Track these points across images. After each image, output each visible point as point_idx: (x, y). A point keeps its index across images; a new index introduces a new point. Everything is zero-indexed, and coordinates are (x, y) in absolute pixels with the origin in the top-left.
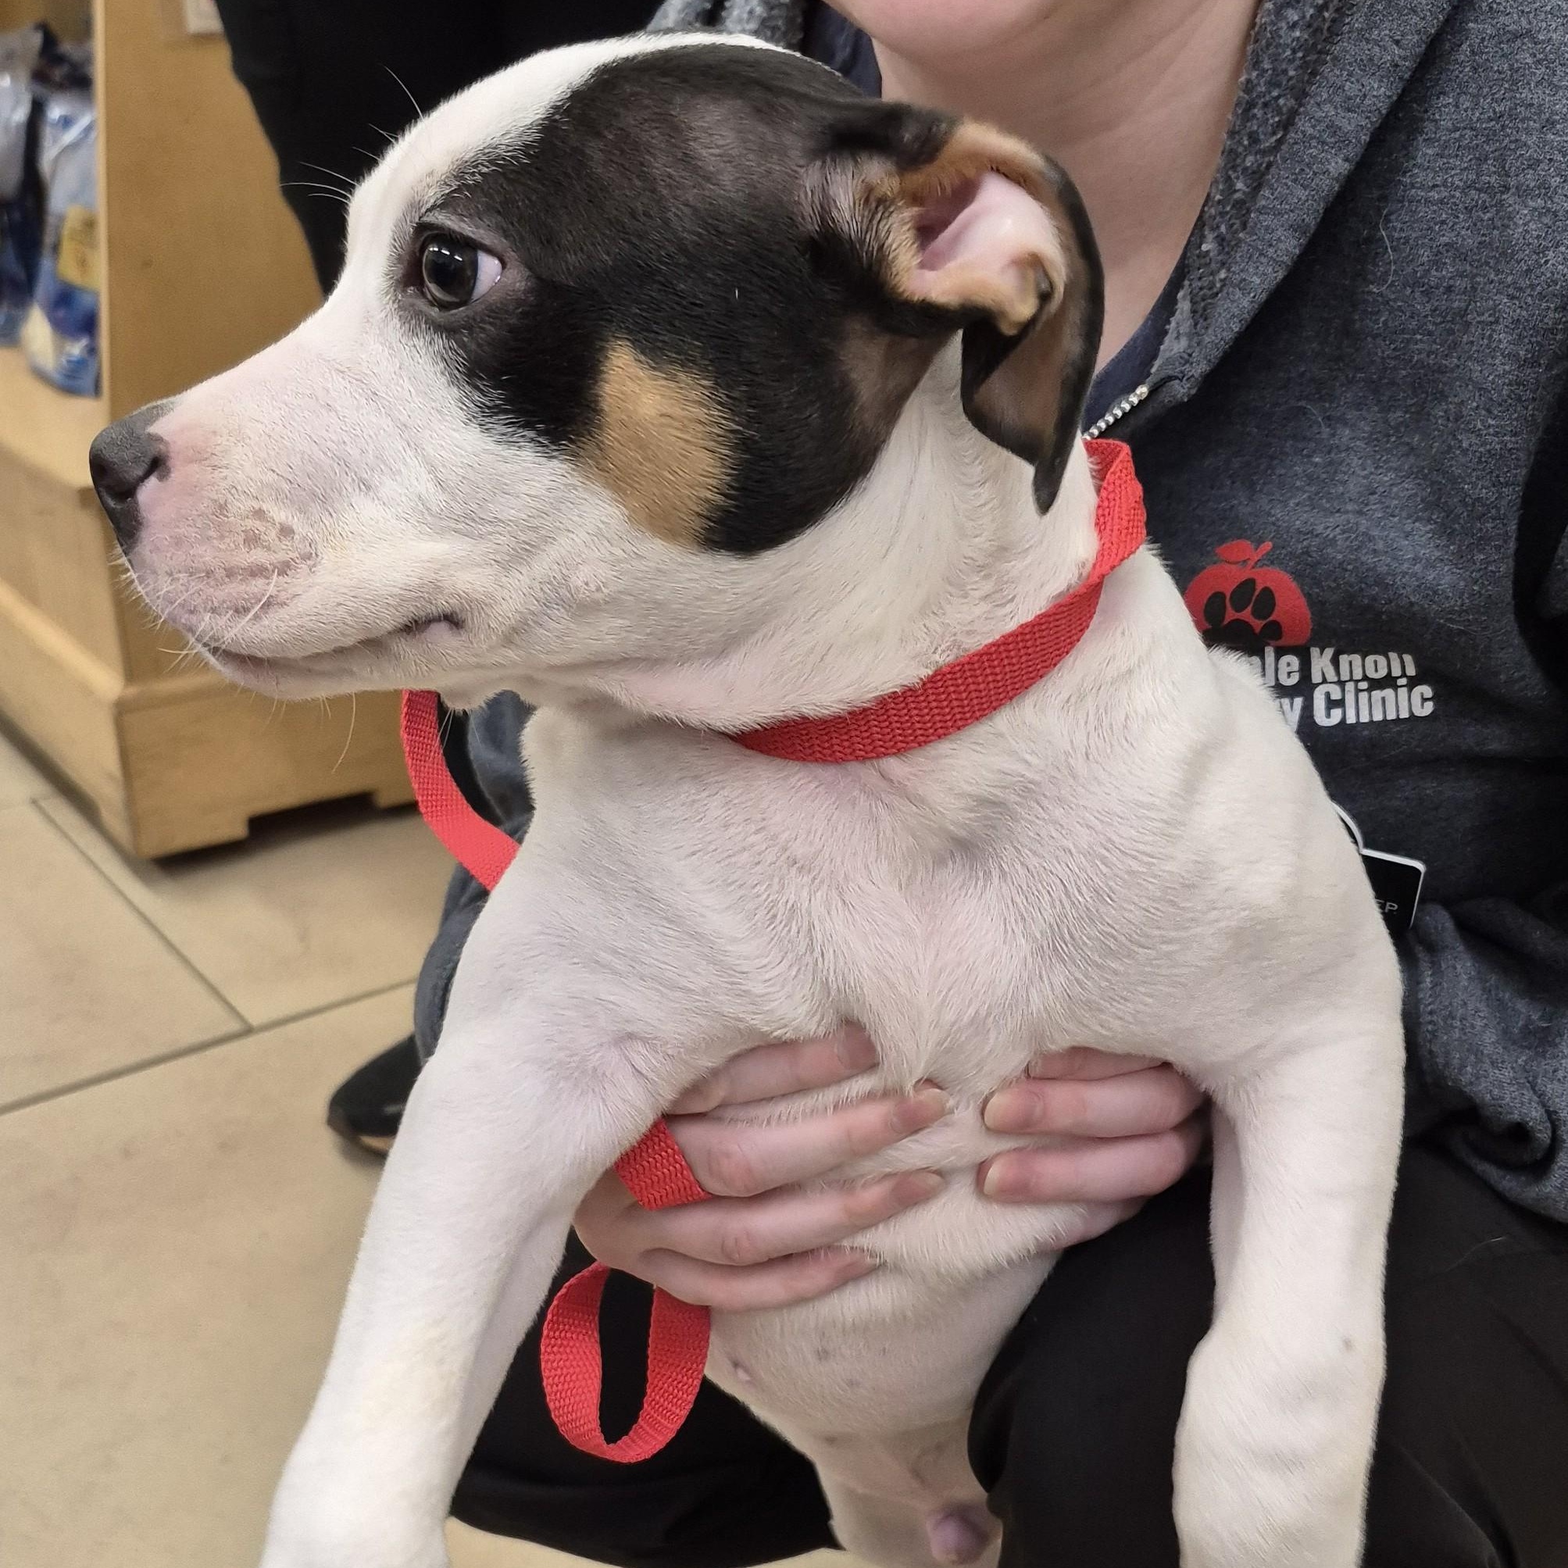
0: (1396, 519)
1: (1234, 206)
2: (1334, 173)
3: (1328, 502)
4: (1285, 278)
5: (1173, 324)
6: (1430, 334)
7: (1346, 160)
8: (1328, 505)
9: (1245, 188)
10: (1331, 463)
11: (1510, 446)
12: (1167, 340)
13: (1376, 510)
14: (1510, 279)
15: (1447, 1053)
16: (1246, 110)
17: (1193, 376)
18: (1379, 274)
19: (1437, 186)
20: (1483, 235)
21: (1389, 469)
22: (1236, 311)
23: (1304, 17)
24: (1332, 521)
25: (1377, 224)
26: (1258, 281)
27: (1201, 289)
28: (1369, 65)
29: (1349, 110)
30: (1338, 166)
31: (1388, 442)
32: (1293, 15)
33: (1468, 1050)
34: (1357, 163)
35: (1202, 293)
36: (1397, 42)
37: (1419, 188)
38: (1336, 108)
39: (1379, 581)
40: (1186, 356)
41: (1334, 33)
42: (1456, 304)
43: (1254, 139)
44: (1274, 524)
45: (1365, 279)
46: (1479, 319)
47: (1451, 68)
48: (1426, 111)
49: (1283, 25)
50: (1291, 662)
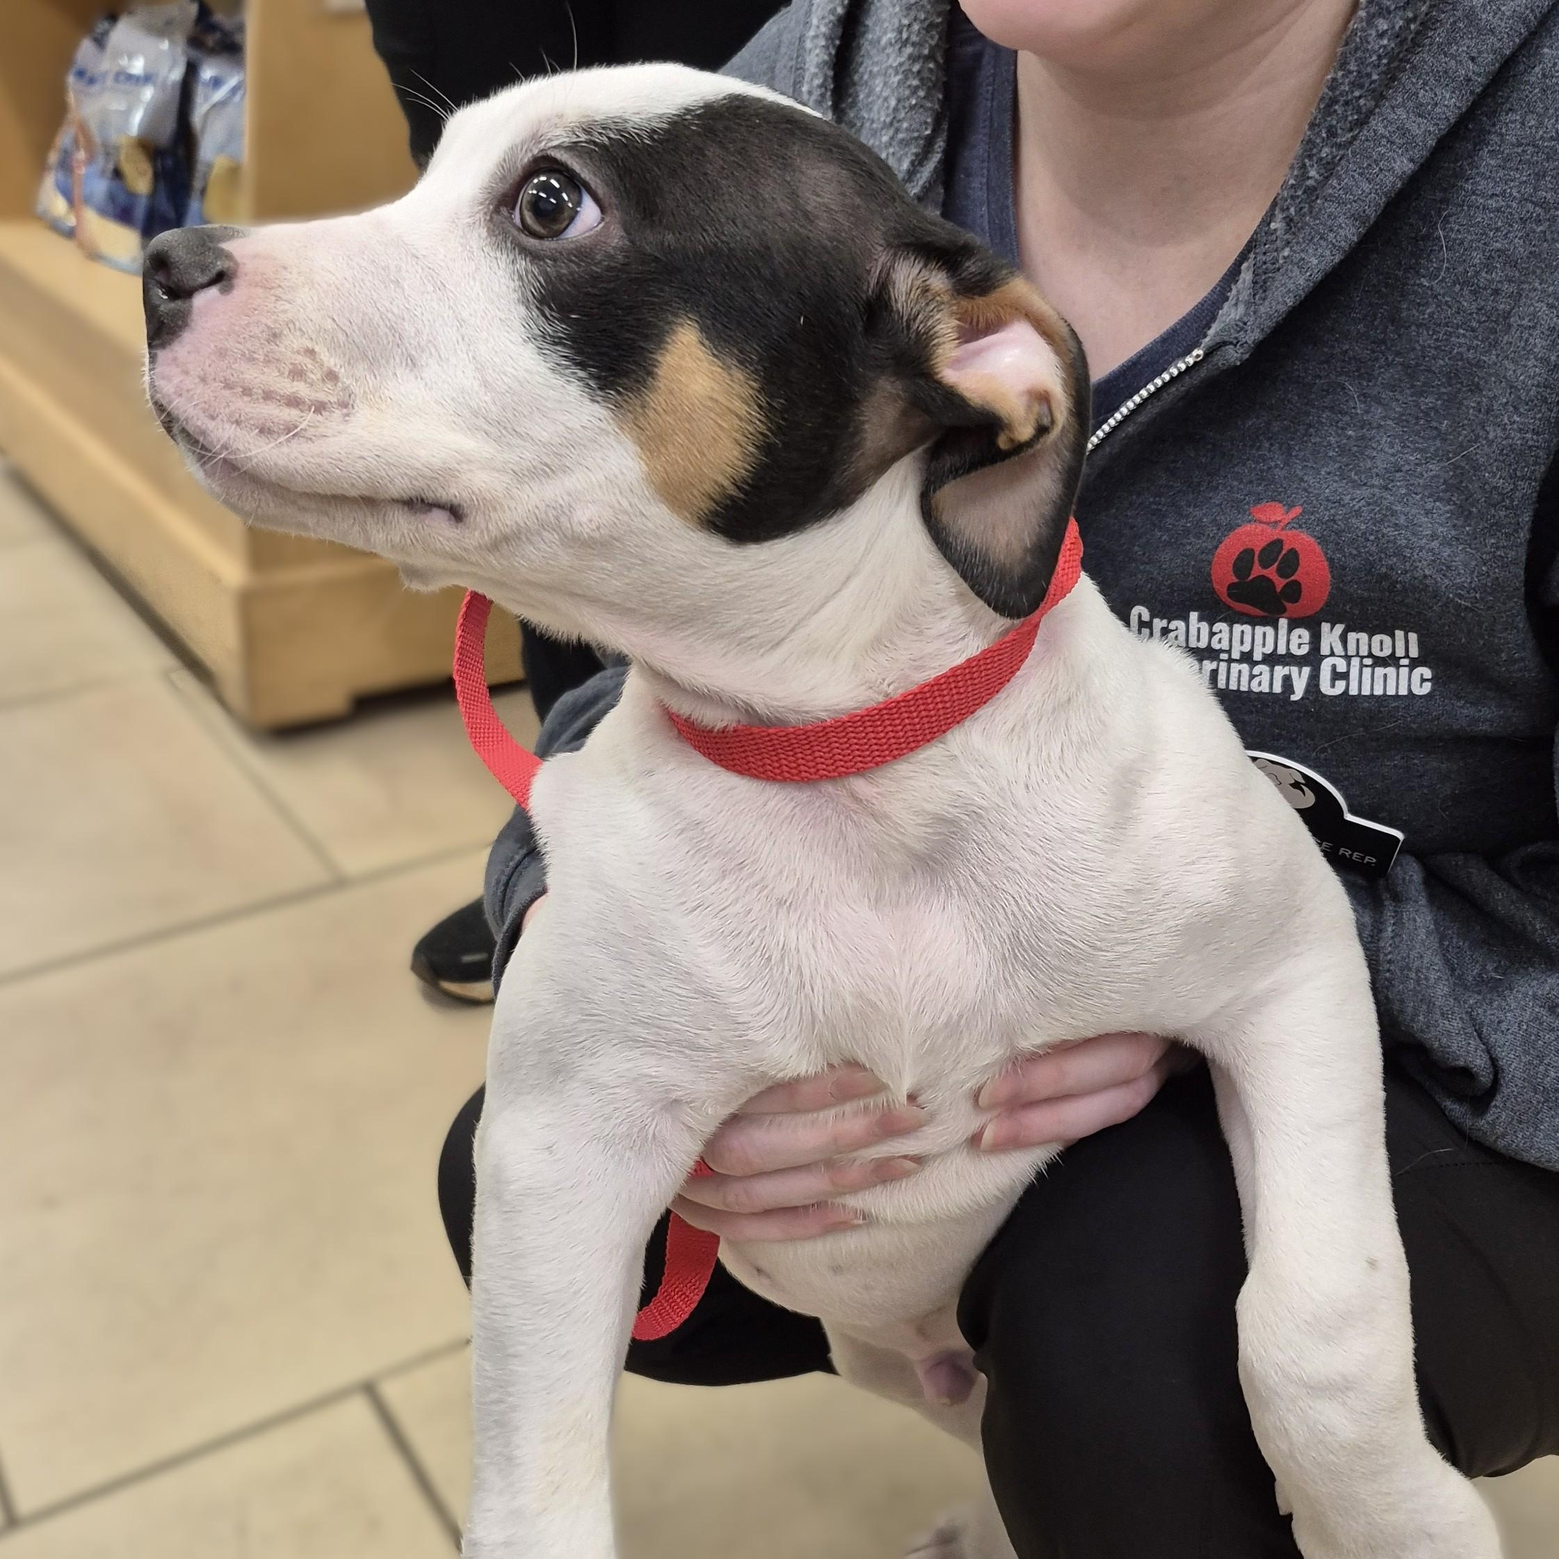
0: (1418, 497)
1: (1305, 192)
2: (1398, 171)
3: (1356, 474)
4: (1342, 262)
5: (1234, 292)
6: (1473, 330)
7: (1412, 160)
8: (1356, 478)
9: (1317, 176)
10: (1363, 438)
11: (1530, 443)
12: (1226, 305)
13: (1400, 487)
14: (1551, 288)
15: (1402, 1001)
16: (1328, 105)
17: (1246, 342)
18: (1432, 269)
19: (1496, 195)
20: (1534, 246)
21: (1417, 449)
22: (1292, 287)
23: (1393, 27)
24: (1358, 493)
25: (1436, 223)
26: (1315, 262)
27: (1265, 263)
28: (1444, 76)
29: (1420, 116)
30: (1404, 165)
31: (1416, 424)
32: (1383, 25)
33: (1421, 1000)
34: (1422, 165)
35: (1264, 267)
36: (1473, 59)
37: (1477, 195)
38: (1408, 112)
39: (1398, 553)
40: (1241, 324)
41: (1416, 43)
42: (1502, 306)
43: (1332, 133)
44: (1305, 490)
45: (1417, 273)
46: (1519, 322)
47: (1522, 87)
48: (1494, 125)
49: (1374, 33)
50: (1304, 634)
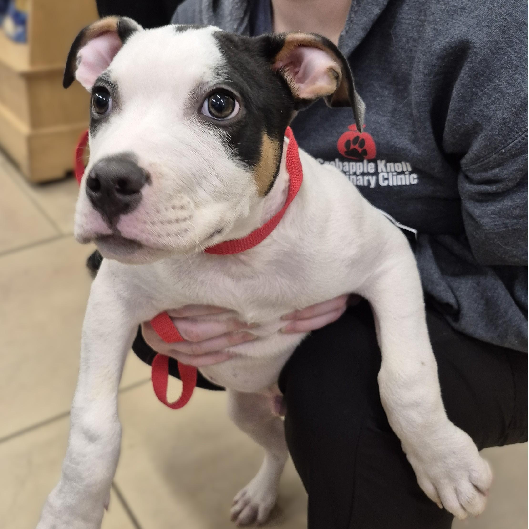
2: (375, 13)
6: (405, 64)
7: (379, 9)
8: (382, 114)
10: (382, 101)
13: (397, 116)
21: (400, 103)
24: (383, 119)
34: (383, 11)
37: (403, 19)
39: (397, 137)
50: (372, 165)
